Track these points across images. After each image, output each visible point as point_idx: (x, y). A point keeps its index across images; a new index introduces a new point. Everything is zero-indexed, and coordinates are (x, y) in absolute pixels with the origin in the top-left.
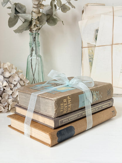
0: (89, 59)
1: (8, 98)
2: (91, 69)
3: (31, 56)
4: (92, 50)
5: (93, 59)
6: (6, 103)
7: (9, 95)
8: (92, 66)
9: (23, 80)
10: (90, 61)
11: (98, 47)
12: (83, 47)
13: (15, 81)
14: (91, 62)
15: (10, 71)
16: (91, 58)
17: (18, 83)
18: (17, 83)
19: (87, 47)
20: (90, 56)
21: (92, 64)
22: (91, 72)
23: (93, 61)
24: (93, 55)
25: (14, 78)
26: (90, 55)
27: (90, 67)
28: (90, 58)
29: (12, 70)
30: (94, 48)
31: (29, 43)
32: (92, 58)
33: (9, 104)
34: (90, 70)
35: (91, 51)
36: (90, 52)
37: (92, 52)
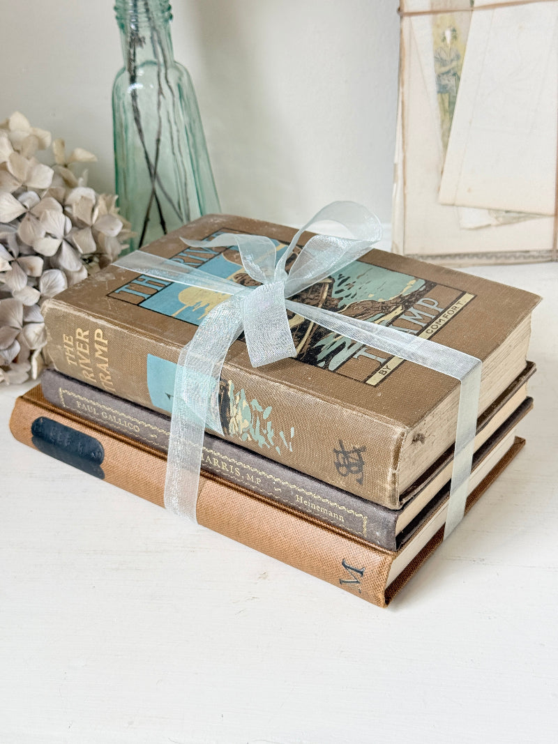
0: (439, 76)
1: (25, 324)
2: (450, 130)
3: (133, 80)
4: (454, 30)
5: (459, 79)
6: (17, 348)
7: (27, 310)
8: (452, 112)
9: (88, 221)
10: (443, 90)
11: (489, 12)
12: (406, 10)
13: (48, 234)
14: (446, 97)
15: (24, 178)
16: (448, 72)
17: (65, 247)
18: (60, 247)
19: (427, 9)
20: (440, 61)
21: (452, 103)
22: (446, 146)
23: (457, 86)
24: (458, 57)
25: (45, 218)
26: (444, 56)
27: (443, 121)
28: (446, 69)
29: (34, 173)
30: (465, 15)
31: (116, 8)
32: (455, 74)
33: (32, 352)
34: (443, 135)
35: (448, 34)
36: (444, 39)
37: (455, 37)
